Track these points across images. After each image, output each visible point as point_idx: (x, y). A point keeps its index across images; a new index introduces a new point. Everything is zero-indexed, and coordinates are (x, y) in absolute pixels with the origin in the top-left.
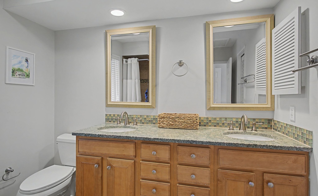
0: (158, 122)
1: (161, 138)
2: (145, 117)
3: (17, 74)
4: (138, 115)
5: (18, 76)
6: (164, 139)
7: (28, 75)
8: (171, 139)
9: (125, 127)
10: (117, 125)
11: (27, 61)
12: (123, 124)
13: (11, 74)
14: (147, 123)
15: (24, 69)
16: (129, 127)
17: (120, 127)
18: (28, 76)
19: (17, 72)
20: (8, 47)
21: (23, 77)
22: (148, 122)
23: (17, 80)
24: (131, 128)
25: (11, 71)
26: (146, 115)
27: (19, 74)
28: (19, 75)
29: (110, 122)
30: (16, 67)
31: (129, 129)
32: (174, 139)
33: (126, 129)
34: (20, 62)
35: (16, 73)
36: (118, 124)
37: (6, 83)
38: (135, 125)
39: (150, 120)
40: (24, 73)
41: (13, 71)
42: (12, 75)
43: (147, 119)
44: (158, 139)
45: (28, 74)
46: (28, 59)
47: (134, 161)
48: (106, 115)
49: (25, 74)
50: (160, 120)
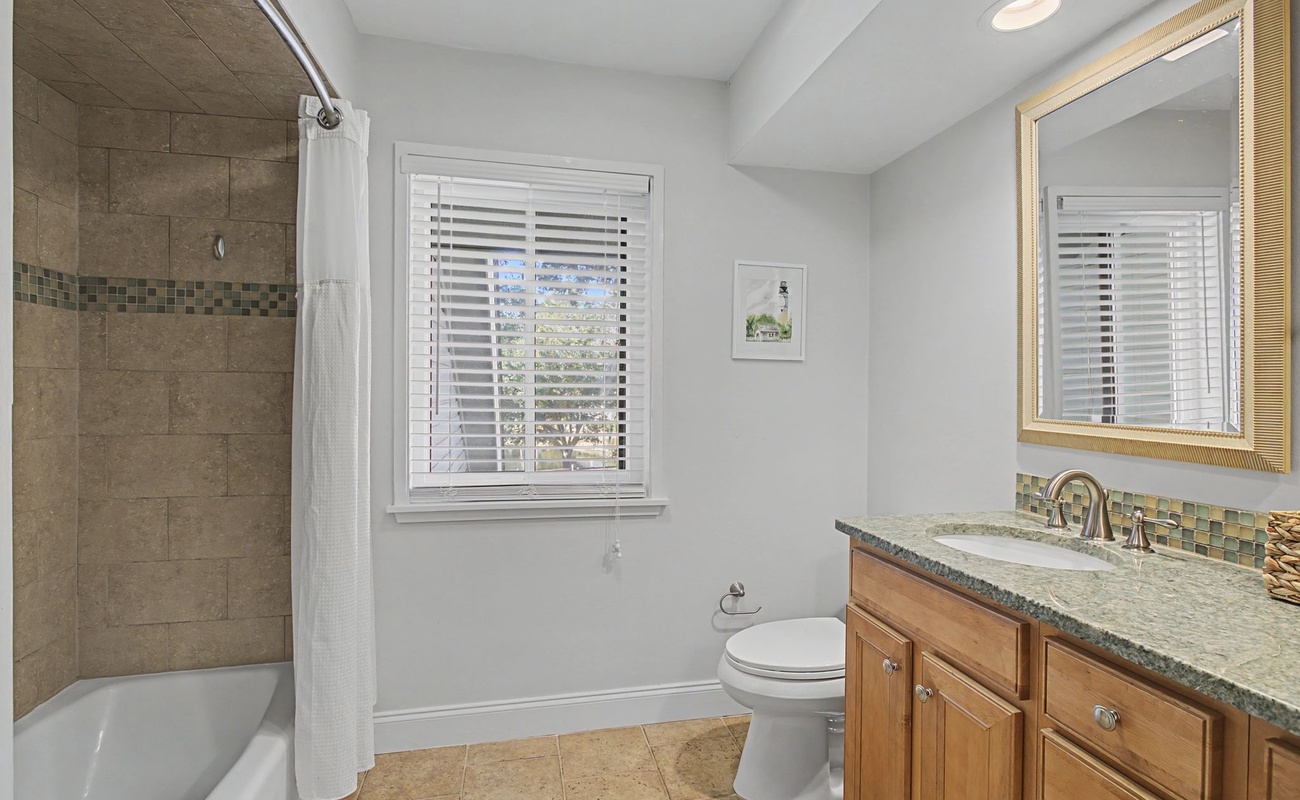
0: (1268, 559)
1: (1147, 648)
2: (1218, 517)
3: (758, 332)
4: (1175, 497)
5: (761, 337)
6: (1165, 659)
7: (786, 332)
8: (1210, 676)
9: (1076, 546)
10: (1047, 531)
11: (784, 289)
12: (1075, 531)
13: (745, 332)
14: (1227, 555)
15: (777, 315)
16: (1095, 552)
17: (1058, 542)
18: (786, 334)
19: (759, 326)
20: (737, 262)
21: (774, 338)
22: (1235, 547)
23: (760, 348)
24: (1105, 556)
25: (745, 324)
26: (1220, 508)
27: (763, 330)
28: (764, 333)
29: (1034, 509)
30: (757, 313)
31: (1095, 558)
32: (1233, 686)
33: (1082, 557)
34: (767, 297)
35: (757, 328)
36: (1050, 526)
37: (734, 359)
38: (1138, 547)
39: (1248, 537)
40: (776, 326)
41: (749, 327)
42: (748, 336)
43: (1231, 532)
44: (1126, 644)
45: (787, 328)
46: (787, 285)
47: (1014, 711)
48: (1020, 477)
49: (779, 330)
50: (1283, 547)
